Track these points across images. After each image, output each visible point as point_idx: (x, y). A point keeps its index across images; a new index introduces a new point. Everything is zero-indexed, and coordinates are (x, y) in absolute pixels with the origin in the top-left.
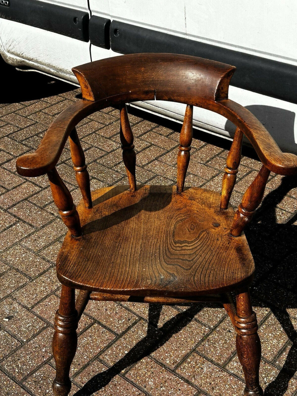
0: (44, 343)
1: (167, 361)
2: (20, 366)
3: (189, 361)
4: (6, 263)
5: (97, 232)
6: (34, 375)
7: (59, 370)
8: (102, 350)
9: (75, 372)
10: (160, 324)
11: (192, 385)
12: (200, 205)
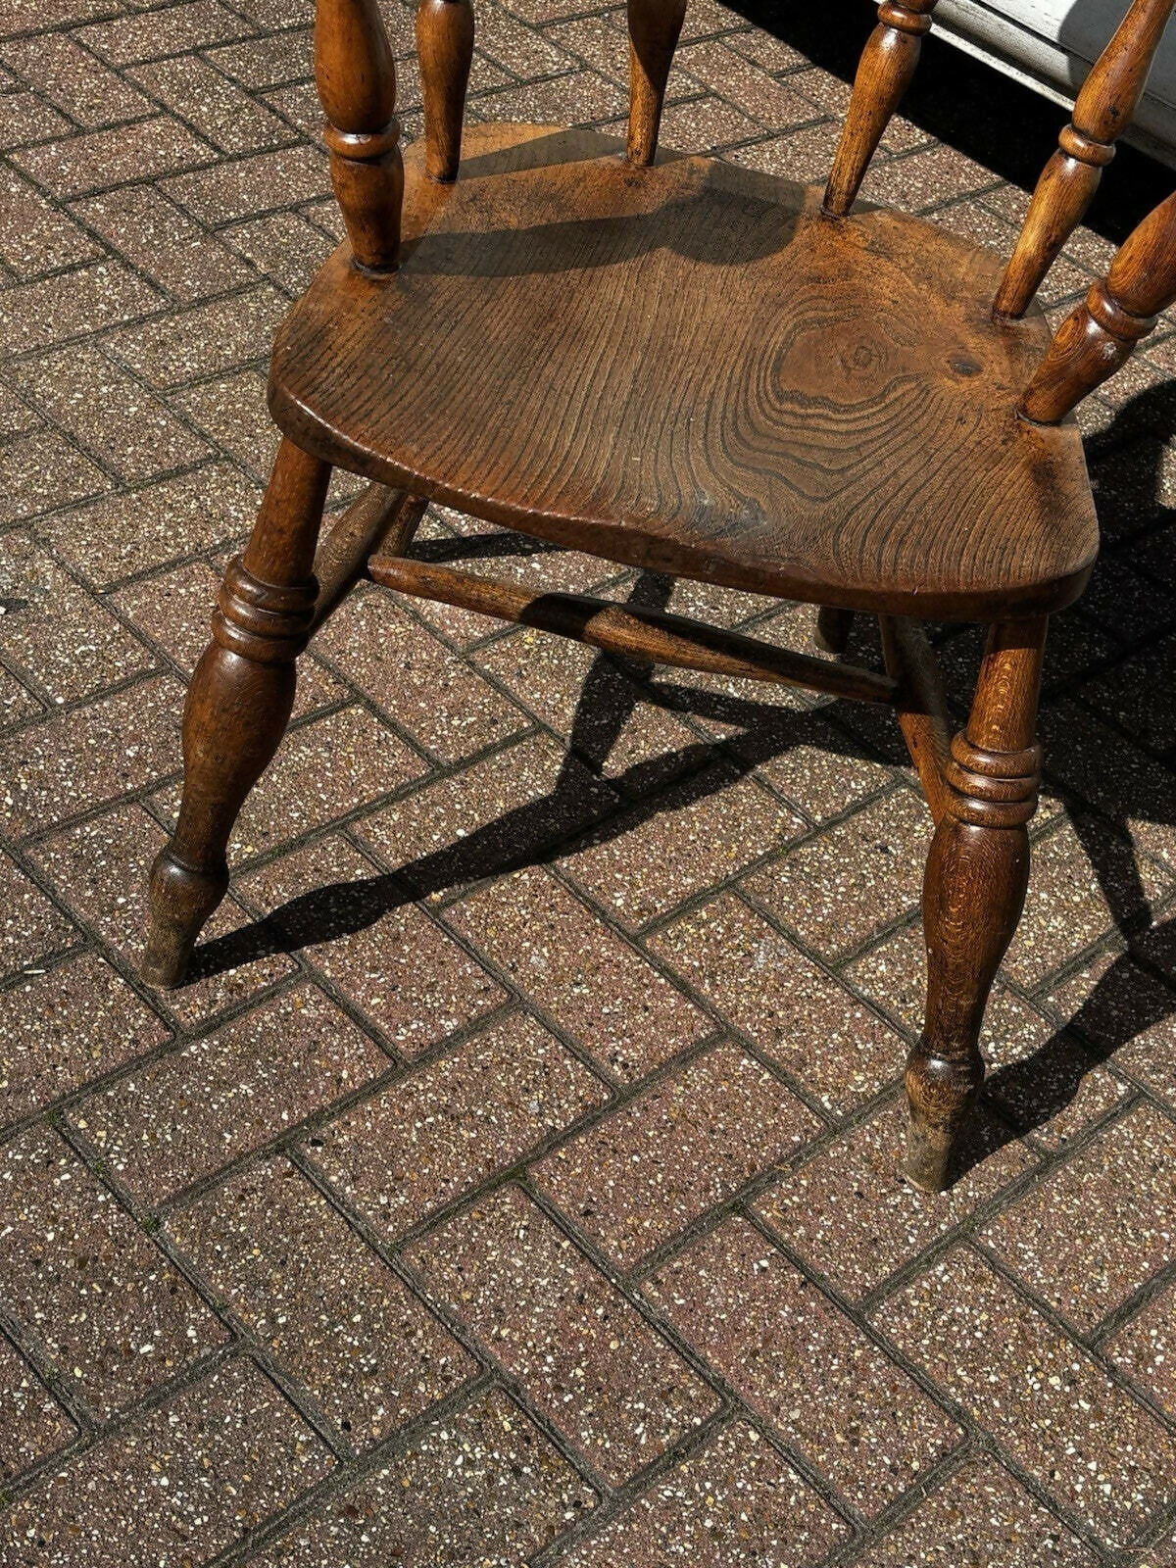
0: (135, 727)
1: (616, 898)
2: (24, 787)
3: (705, 917)
4: (27, 399)
5: (462, 279)
6: (78, 831)
7: (193, 810)
8: (366, 805)
9: (244, 857)
10: (614, 765)
11: (701, 1004)
12: (910, 283)
